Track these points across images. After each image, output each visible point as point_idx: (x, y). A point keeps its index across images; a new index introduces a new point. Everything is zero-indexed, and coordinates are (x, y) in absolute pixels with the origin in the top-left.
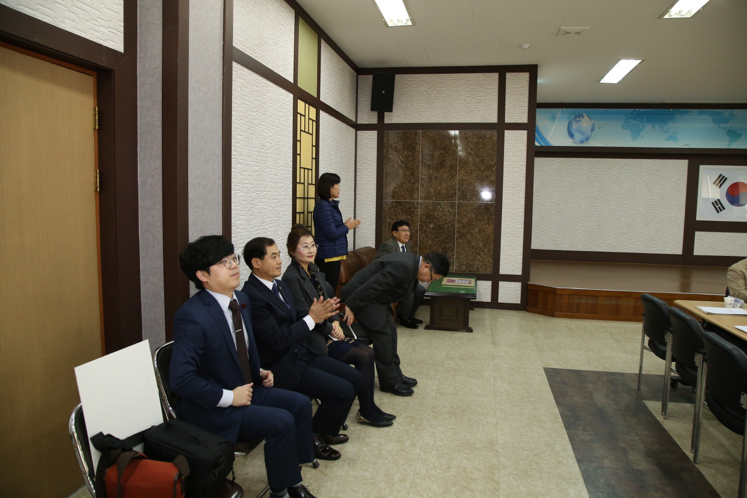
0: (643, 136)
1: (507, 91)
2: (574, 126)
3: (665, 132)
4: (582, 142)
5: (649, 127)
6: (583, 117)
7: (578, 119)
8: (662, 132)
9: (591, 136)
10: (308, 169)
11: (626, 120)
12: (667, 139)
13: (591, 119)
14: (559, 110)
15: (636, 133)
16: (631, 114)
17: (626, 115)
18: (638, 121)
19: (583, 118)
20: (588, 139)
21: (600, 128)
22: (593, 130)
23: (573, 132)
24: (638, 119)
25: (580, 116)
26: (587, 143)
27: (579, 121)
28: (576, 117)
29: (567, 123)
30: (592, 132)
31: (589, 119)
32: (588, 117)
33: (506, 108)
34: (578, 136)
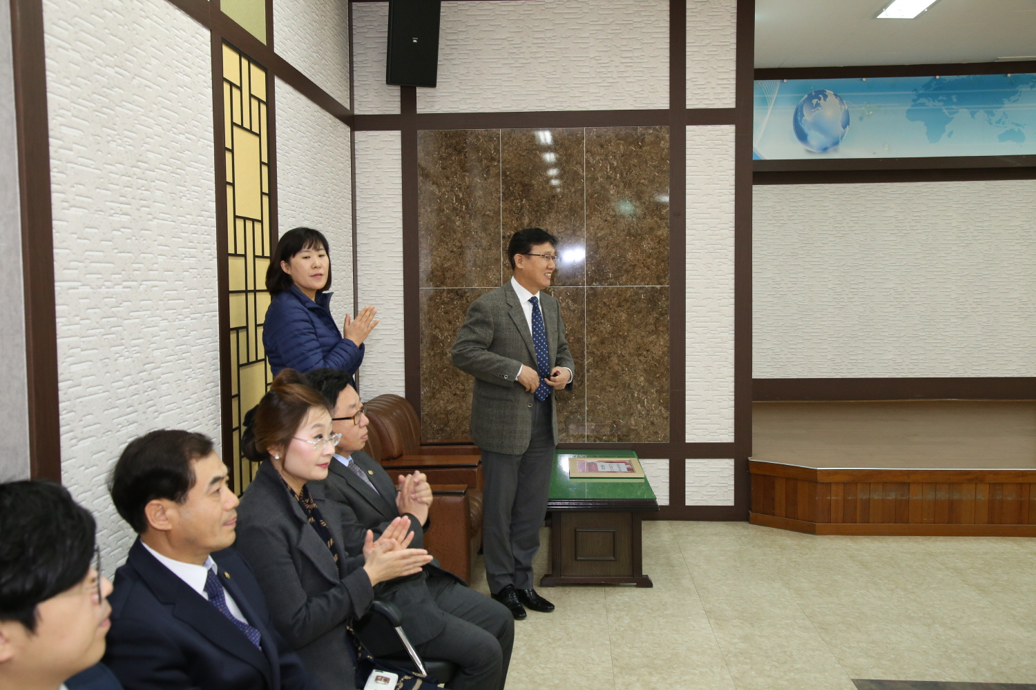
0: (952, 132)
1: (690, 39)
2: (808, 117)
3: (998, 122)
4: (825, 150)
5: (963, 112)
6: (825, 97)
7: (815, 101)
8: (991, 124)
9: (842, 138)
10: (254, 221)
11: (914, 101)
12: (1002, 138)
13: (841, 100)
14: (776, 83)
15: (936, 128)
16: (927, 86)
17: (915, 90)
18: (939, 101)
19: (825, 100)
20: (836, 143)
21: (861, 119)
22: (846, 124)
23: (806, 129)
24: (940, 98)
25: (820, 94)
26: (836, 151)
27: (818, 105)
28: (810, 98)
29: (793, 111)
30: (844, 127)
31: (837, 101)
32: (836, 95)
33: (688, 77)
34: (816, 138)
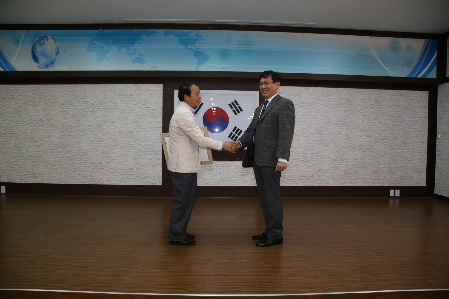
0: (109, 58)
2: (39, 49)
3: (132, 53)
4: (47, 66)
5: (115, 48)
6: (47, 39)
7: (42, 41)
8: (128, 54)
9: (55, 60)
11: (91, 42)
12: (134, 61)
13: (55, 41)
14: (23, 32)
16: (97, 35)
17: (91, 36)
18: (103, 42)
19: (47, 41)
20: (52, 63)
21: (65, 51)
22: (57, 53)
23: (37, 55)
24: (103, 41)
25: (45, 38)
26: (52, 67)
27: (43, 43)
28: (40, 40)
29: (31, 46)
30: (57, 55)
31: (53, 41)
32: (52, 39)
34: (43, 60)
